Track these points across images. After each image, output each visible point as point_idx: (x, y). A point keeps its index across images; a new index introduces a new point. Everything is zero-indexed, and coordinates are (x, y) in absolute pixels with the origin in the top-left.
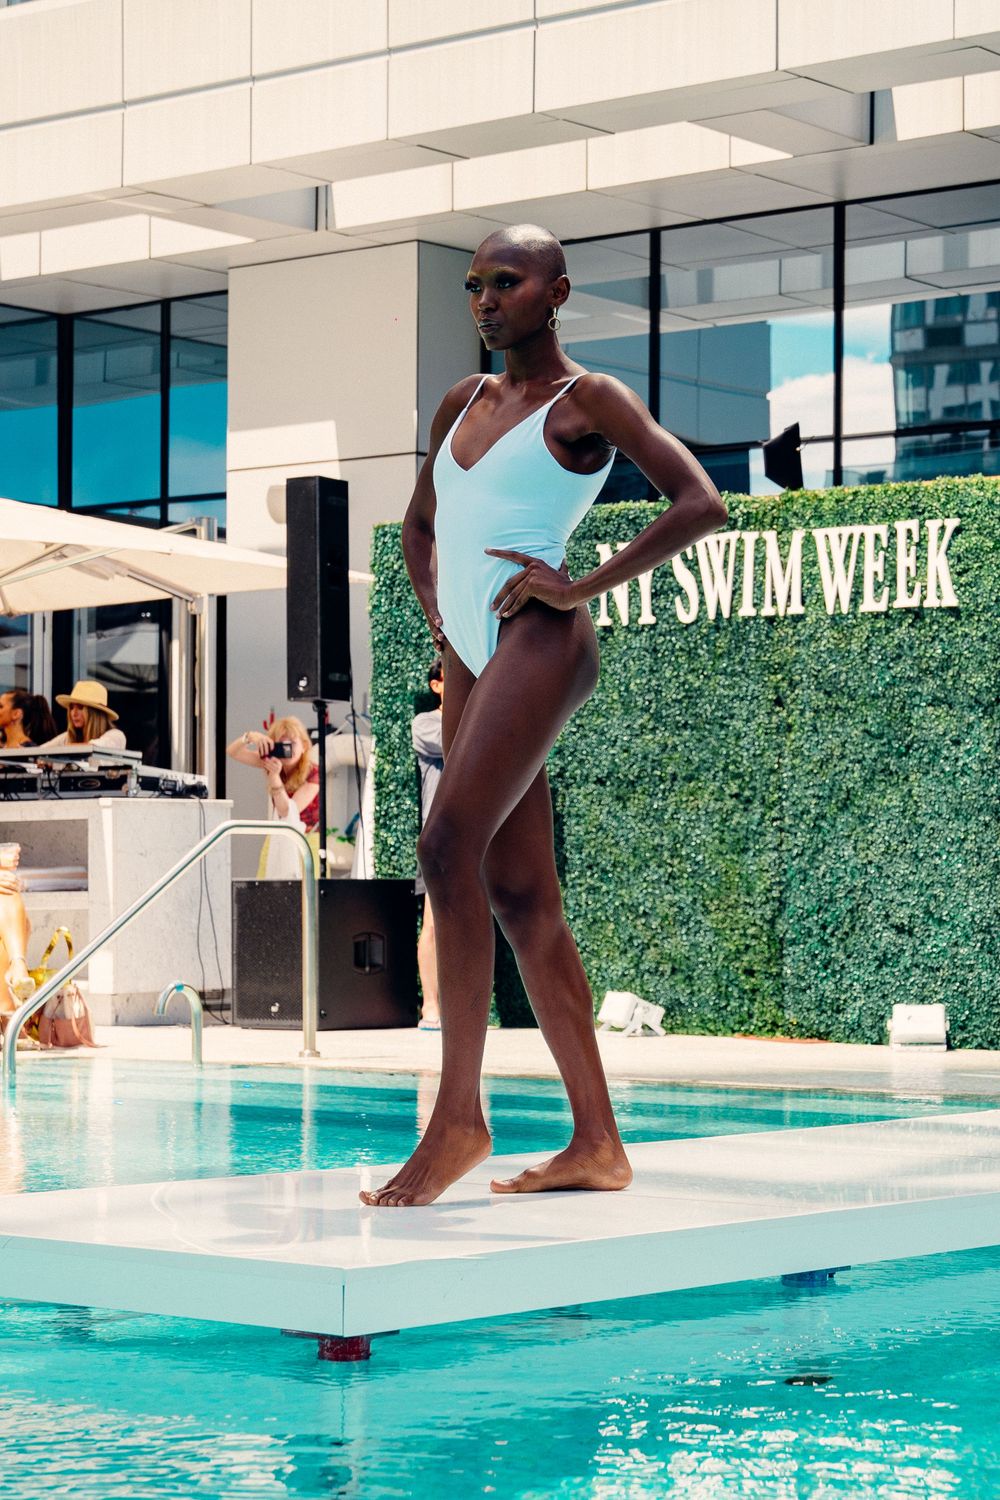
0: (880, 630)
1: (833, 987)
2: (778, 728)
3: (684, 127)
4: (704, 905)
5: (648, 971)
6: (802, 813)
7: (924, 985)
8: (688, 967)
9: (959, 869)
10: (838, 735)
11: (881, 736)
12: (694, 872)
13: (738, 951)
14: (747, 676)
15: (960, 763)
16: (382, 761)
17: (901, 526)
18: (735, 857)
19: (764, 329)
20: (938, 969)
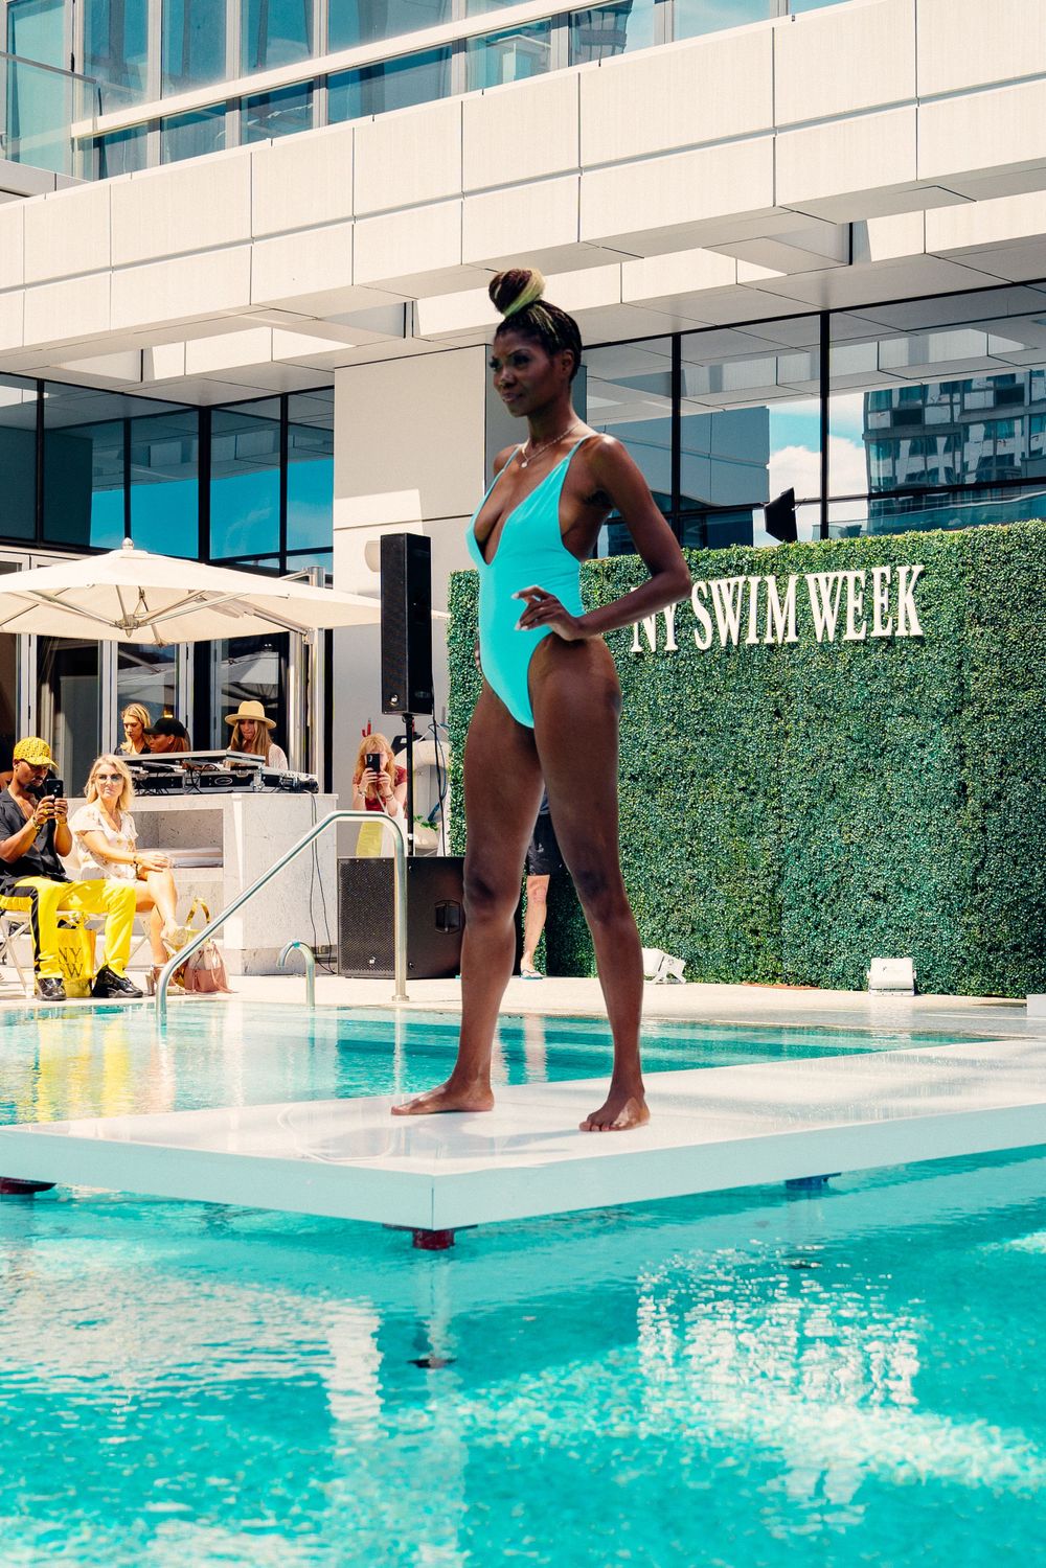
0: (859, 655)
1: (822, 943)
2: (777, 734)
3: (699, 252)
4: (717, 878)
5: (672, 931)
6: (797, 803)
7: (896, 942)
8: (705, 927)
9: (924, 848)
10: (826, 740)
11: (860, 741)
12: (710, 851)
13: (745, 914)
14: (753, 692)
15: (925, 763)
18: (743, 839)
19: (764, 413)
20: (907, 929)
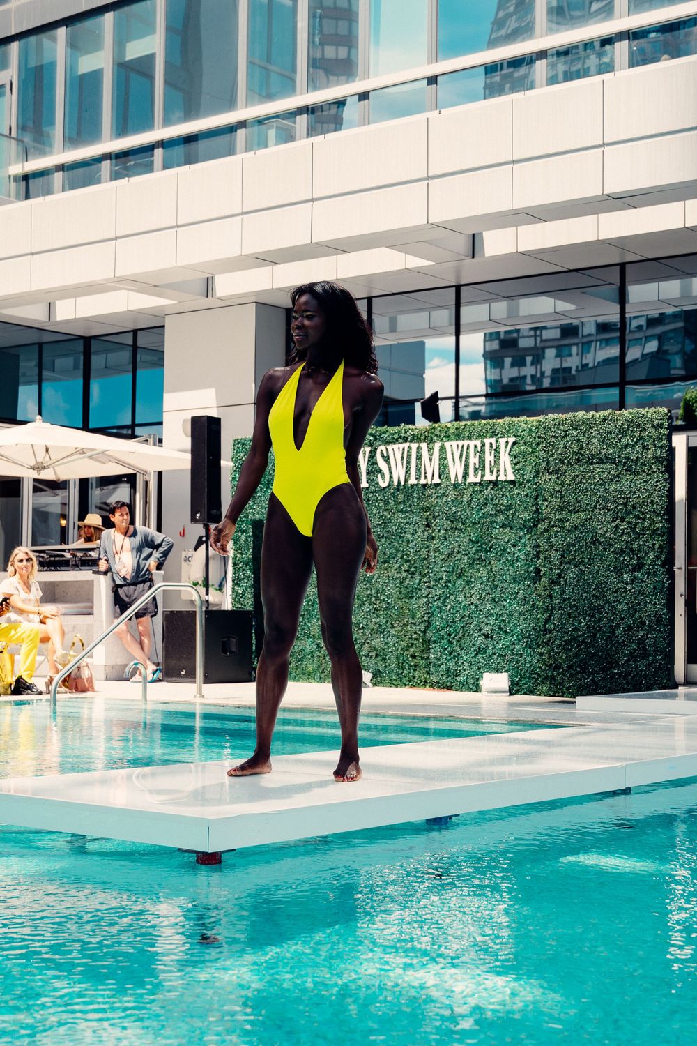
0: (477, 491)
1: (454, 664)
2: (428, 538)
3: (383, 250)
4: (391, 624)
5: (364, 655)
6: (439, 579)
7: (498, 663)
8: (384, 653)
9: (515, 607)
10: (457, 541)
11: (477, 542)
12: (387, 607)
13: (408, 646)
14: (413, 513)
15: (516, 556)
16: (236, 553)
17: (487, 441)
18: (407, 601)
19: (423, 344)
20: (505, 656)
